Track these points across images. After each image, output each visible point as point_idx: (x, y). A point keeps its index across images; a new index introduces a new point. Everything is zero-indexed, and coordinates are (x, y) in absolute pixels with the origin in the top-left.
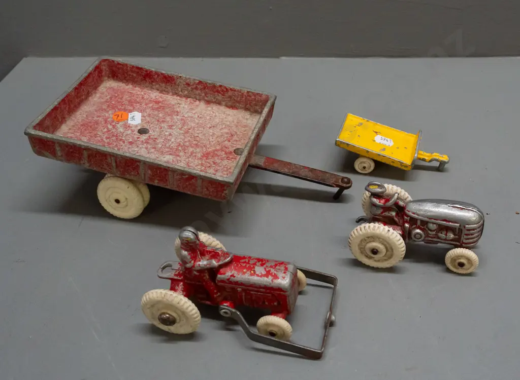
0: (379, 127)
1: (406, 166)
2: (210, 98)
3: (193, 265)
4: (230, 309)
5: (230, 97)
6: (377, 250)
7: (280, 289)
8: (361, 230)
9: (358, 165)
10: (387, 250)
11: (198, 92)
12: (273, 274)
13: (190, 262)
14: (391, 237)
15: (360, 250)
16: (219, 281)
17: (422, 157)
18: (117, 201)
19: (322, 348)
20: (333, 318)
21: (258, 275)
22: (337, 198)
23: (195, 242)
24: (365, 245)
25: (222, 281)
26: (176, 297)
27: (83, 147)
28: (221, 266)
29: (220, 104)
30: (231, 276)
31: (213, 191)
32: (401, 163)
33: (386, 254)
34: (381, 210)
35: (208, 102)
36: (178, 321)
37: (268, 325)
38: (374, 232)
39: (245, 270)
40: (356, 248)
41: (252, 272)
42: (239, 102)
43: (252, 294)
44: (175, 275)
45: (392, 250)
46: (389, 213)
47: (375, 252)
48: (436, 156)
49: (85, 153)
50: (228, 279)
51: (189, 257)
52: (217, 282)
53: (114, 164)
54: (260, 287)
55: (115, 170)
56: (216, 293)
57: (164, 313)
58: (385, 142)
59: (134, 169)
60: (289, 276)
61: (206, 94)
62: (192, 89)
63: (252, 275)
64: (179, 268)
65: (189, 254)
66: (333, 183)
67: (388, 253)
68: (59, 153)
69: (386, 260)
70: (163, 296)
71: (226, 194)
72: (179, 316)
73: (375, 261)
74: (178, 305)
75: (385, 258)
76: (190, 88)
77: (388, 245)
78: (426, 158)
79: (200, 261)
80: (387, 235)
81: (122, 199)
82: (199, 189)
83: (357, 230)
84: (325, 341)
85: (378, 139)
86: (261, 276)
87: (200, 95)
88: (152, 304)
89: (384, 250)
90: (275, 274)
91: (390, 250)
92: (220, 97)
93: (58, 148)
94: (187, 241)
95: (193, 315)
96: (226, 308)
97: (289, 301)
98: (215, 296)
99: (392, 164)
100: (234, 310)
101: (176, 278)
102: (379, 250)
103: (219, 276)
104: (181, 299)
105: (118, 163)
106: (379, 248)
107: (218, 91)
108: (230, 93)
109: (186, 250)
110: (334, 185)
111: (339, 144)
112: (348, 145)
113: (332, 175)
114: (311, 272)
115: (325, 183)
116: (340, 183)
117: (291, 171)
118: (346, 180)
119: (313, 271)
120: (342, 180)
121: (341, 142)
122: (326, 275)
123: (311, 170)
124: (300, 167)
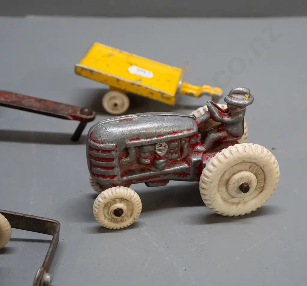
0: (135, 58)
1: (169, 98)
17: (189, 91)
32: (162, 94)
48: (207, 88)
58: (142, 74)
66: (68, 114)
78: (195, 92)
85: (133, 70)
99: (150, 96)
110: (70, 118)
111: (79, 72)
112: (92, 72)
113: (67, 106)
114: (19, 216)
115: (57, 114)
116: (78, 114)
117: (9, 101)
118: (86, 110)
119: (21, 215)
120: (82, 111)
121: (83, 69)
122: (43, 219)
123: (40, 101)
124: (24, 97)
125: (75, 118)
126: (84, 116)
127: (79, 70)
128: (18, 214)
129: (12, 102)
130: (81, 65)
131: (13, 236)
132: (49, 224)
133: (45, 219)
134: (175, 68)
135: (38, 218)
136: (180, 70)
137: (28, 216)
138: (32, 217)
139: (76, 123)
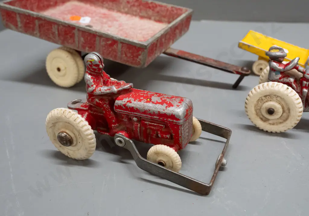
2: (143, 13)
3: (94, 89)
4: (125, 138)
5: (158, 12)
6: (273, 110)
7: (173, 117)
8: (259, 88)
9: (255, 69)
10: (284, 112)
11: (135, 9)
12: (168, 103)
13: (92, 86)
14: (289, 95)
15: (256, 111)
16: (117, 108)
18: (59, 70)
19: (210, 183)
20: (224, 161)
21: (153, 103)
22: (236, 86)
23: (98, 65)
24: (262, 106)
25: (120, 107)
26: (73, 114)
27: (35, 16)
28: (120, 93)
29: (150, 18)
30: (128, 102)
31: (130, 56)
33: (281, 116)
34: (280, 76)
35: (142, 17)
36: (75, 143)
37: (157, 153)
38: (272, 88)
39: (142, 98)
40: (252, 110)
41: (149, 100)
42: (164, 17)
43: (146, 124)
44: (82, 106)
45: (289, 110)
46: (287, 79)
47: (271, 112)
49: (37, 22)
50: (125, 105)
51: (92, 81)
52: (114, 107)
53: (57, 33)
54: (154, 114)
55: (57, 38)
56: (114, 123)
57: (63, 132)
59: (71, 37)
60: (184, 106)
61: (141, 10)
62: (131, 6)
63: (147, 102)
64: (86, 102)
65: (92, 78)
66: (234, 70)
67: (285, 114)
68: (20, 25)
69: (281, 123)
70: (62, 112)
71: (140, 59)
72: (76, 137)
73: (270, 124)
74: (75, 122)
75: (281, 121)
76: (129, 6)
77: (285, 106)
79: (101, 87)
80: (286, 92)
81: (62, 68)
82: (119, 54)
83: (255, 89)
84: (214, 178)
86: (156, 104)
87: (136, 11)
88: (53, 122)
89: (281, 110)
90: (170, 102)
91: (287, 111)
92: (150, 12)
93: (18, 19)
94: (91, 62)
95: (88, 135)
96: (121, 137)
97: (181, 134)
98: (113, 125)
100: (127, 139)
101: (82, 108)
102: (275, 110)
103: (117, 101)
104: (78, 117)
105: (60, 30)
106: (276, 108)
107: (149, 8)
108: (158, 9)
109: (90, 74)
110: (235, 72)
111: (241, 46)
112: (249, 46)
113: (233, 65)
114: (207, 123)
115: (226, 69)
116: (240, 70)
117: (199, 59)
118: (245, 69)
119: (208, 123)
120: (242, 69)
121: (244, 44)
122: (221, 127)
123: (216, 61)
124: (207, 59)
125: (238, 73)
126: (244, 72)
127: (241, 45)
128: (206, 122)
129: (200, 60)
130: (242, 42)
131: (201, 136)
132: (225, 130)
133: (222, 127)
134: (303, 49)
135: (218, 126)
136: (307, 50)
137: (212, 124)
138: (214, 125)
139: (238, 76)
